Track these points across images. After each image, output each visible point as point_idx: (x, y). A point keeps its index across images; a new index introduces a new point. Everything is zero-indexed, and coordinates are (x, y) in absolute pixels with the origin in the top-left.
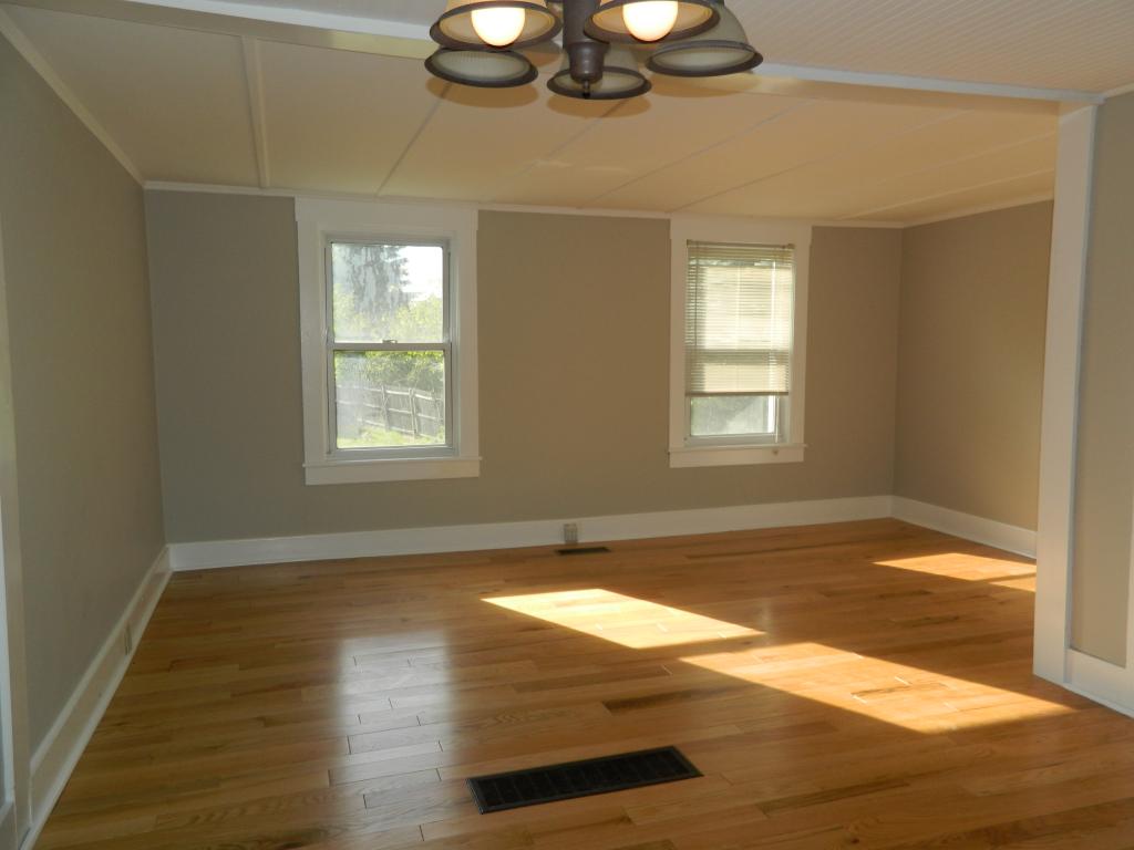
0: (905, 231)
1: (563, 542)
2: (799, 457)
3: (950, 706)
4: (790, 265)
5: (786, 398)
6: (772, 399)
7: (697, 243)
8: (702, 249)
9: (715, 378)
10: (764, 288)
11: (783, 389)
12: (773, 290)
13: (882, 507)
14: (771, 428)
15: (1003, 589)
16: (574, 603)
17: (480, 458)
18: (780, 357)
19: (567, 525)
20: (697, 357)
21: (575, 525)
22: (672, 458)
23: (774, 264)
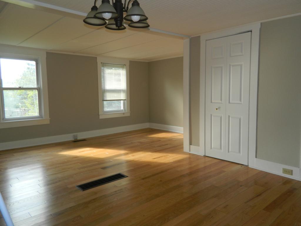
0: (149, 63)
1: (73, 139)
2: (129, 115)
3: (171, 158)
4: (125, 70)
5: (125, 101)
6: (122, 101)
7: (104, 63)
8: (104, 65)
9: (109, 96)
10: (119, 74)
11: (125, 99)
12: (121, 75)
13: (146, 125)
14: (122, 108)
15: (174, 138)
16: (83, 151)
17: (50, 119)
18: (123, 91)
19: (74, 135)
20: (104, 91)
21: (76, 135)
22: (100, 116)
23: (121, 69)
